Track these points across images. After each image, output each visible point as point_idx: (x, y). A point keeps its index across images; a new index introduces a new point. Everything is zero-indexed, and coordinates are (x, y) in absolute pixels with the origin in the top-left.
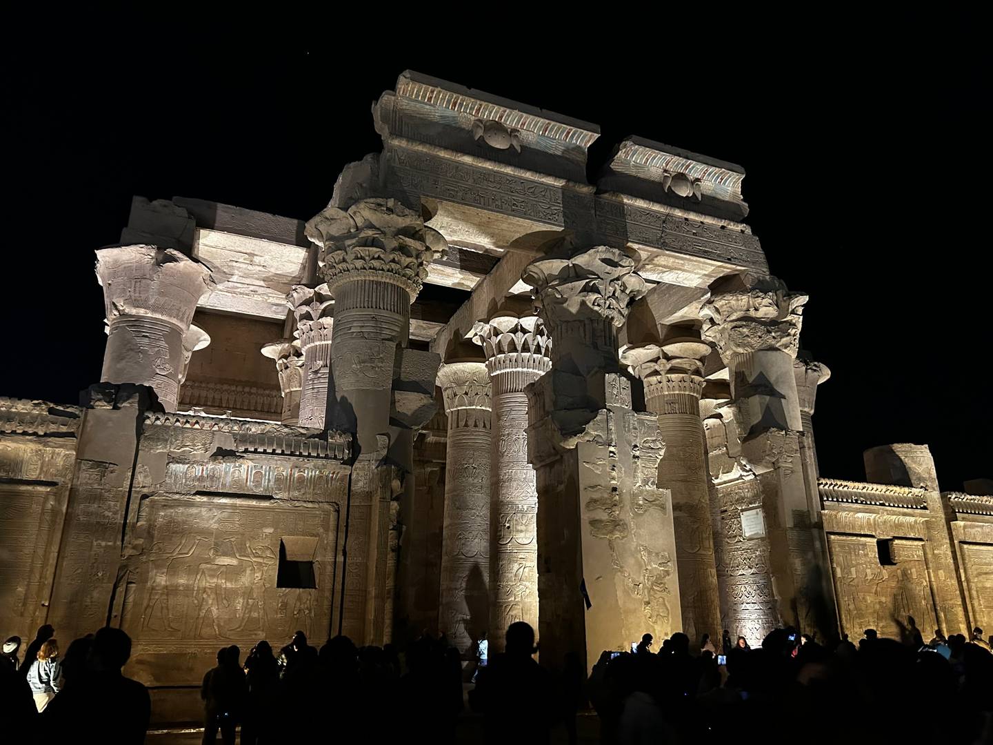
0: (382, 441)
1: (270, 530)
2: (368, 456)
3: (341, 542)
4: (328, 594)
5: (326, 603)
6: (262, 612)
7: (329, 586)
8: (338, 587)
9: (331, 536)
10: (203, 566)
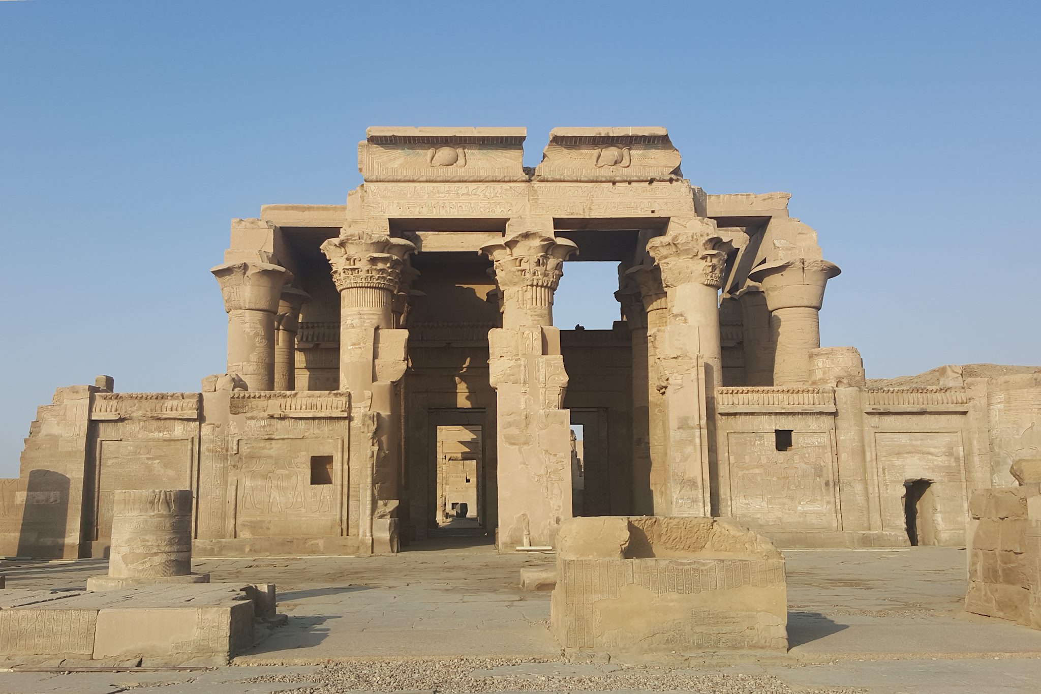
0: (368, 393)
1: (305, 453)
2: (359, 405)
3: (346, 457)
4: (339, 487)
5: (339, 492)
6: (303, 498)
7: (339, 482)
8: (346, 483)
9: (340, 454)
10: (269, 475)
